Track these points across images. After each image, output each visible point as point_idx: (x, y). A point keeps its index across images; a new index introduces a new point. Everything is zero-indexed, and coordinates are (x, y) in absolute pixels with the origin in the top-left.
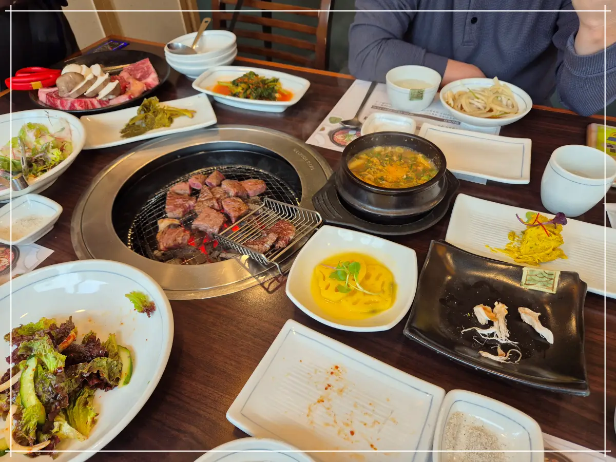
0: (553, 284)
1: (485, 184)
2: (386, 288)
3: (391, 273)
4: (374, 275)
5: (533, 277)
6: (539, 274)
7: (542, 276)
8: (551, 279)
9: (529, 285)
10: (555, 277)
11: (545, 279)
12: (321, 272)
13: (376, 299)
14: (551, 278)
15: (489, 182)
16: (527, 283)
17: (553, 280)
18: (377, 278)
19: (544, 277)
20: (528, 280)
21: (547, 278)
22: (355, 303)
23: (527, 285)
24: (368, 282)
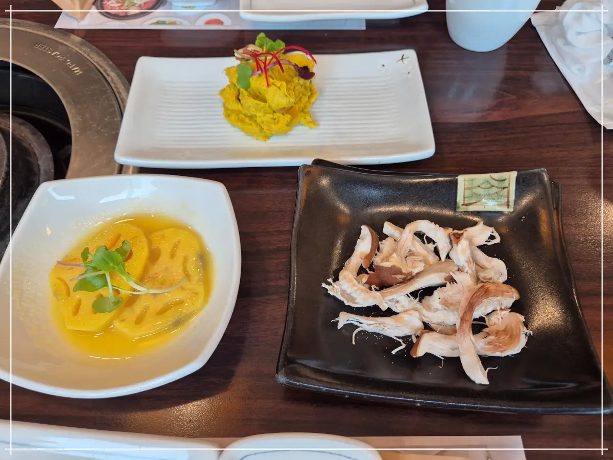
0: (508, 196)
1: (364, 28)
2: (192, 268)
3: (195, 235)
4: (165, 248)
5: (474, 190)
6: (482, 184)
7: (489, 186)
8: (504, 188)
9: (470, 204)
10: (509, 184)
11: (494, 190)
12: (60, 279)
13: (177, 296)
14: (503, 186)
15: (371, 23)
16: (466, 202)
17: (506, 189)
18: (173, 256)
19: (493, 186)
20: (467, 197)
21: (497, 187)
22: (139, 320)
23: (466, 205)
24: (158, 269)
